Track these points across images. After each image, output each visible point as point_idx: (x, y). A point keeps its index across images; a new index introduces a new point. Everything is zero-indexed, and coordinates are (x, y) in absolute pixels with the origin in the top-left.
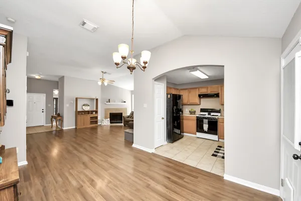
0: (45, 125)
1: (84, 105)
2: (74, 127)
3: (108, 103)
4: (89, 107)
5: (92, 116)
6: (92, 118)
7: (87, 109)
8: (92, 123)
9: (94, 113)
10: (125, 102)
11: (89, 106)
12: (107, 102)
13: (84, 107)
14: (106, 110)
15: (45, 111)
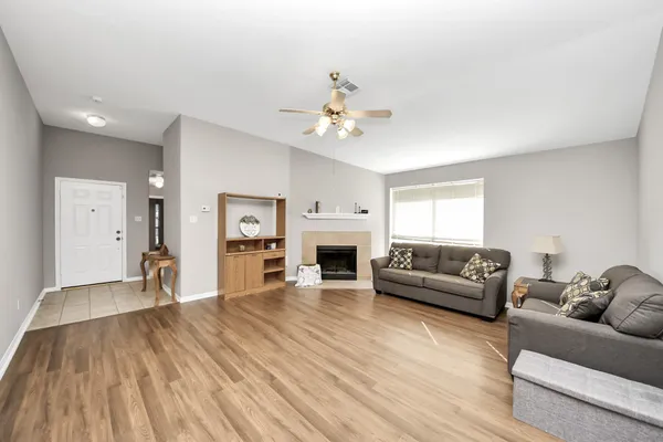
0: (126, 279)
1: (243, 220)
2: (215, 293)
3: (314, 215)
4: (257, 226)
5: (268, 255)
6: (267, 263)
7: (252, 231)
8: (267, 277)
9: (274, 246)
10: (365, 212)
11: (257, 222)
12: (310, 211)
13: (243, 225)
14: (306, 236)
15: (124, 235)
